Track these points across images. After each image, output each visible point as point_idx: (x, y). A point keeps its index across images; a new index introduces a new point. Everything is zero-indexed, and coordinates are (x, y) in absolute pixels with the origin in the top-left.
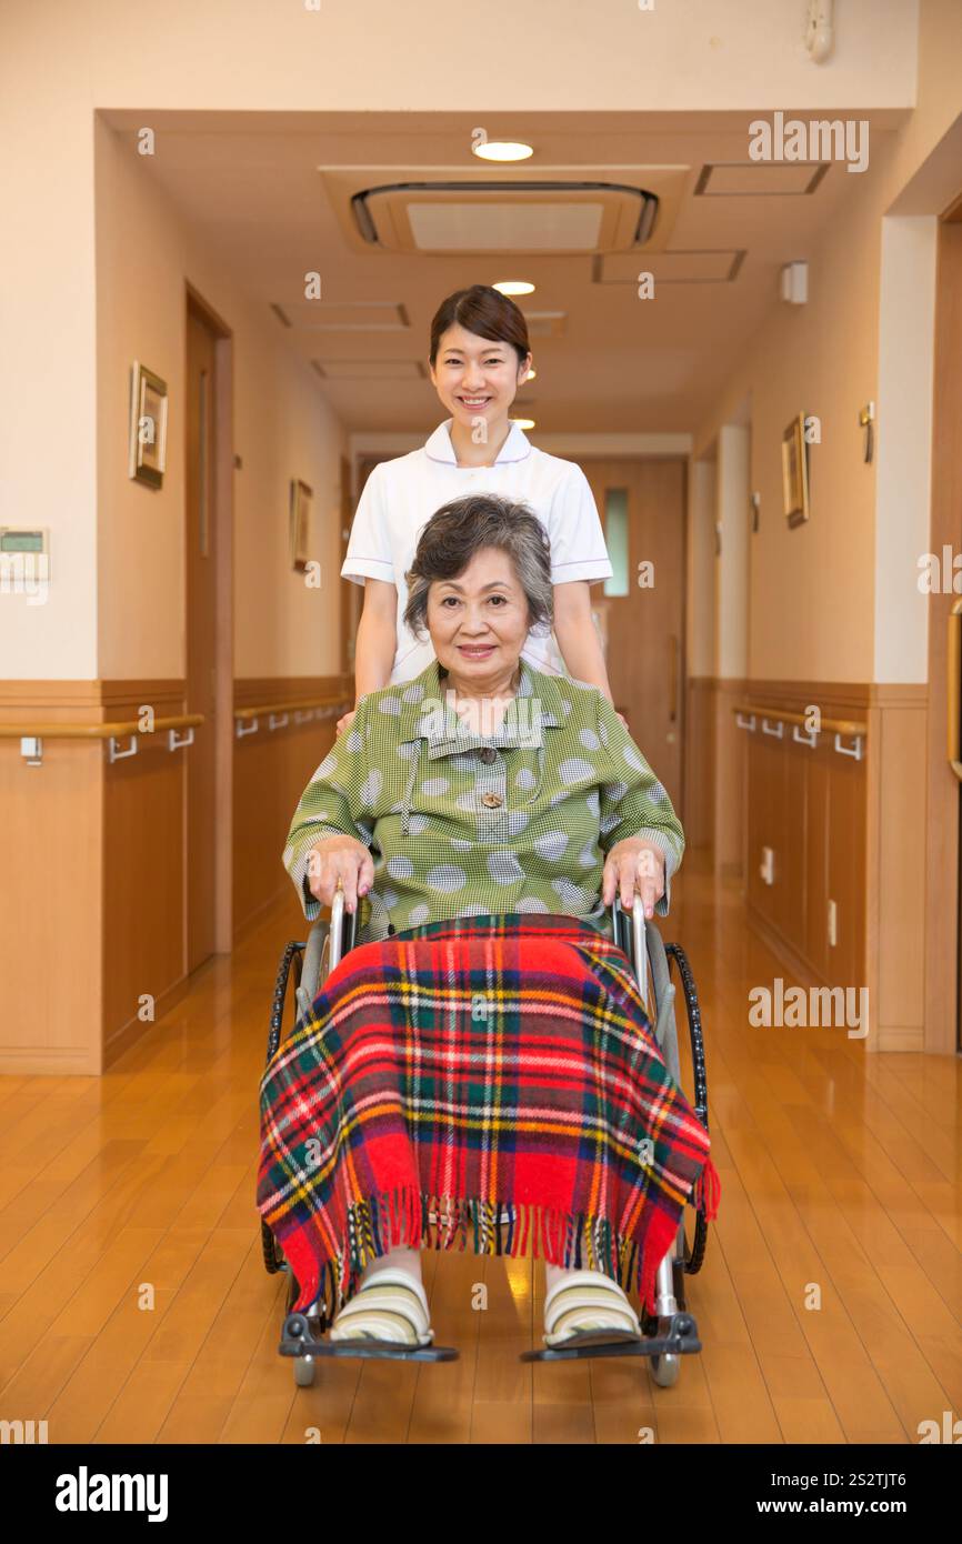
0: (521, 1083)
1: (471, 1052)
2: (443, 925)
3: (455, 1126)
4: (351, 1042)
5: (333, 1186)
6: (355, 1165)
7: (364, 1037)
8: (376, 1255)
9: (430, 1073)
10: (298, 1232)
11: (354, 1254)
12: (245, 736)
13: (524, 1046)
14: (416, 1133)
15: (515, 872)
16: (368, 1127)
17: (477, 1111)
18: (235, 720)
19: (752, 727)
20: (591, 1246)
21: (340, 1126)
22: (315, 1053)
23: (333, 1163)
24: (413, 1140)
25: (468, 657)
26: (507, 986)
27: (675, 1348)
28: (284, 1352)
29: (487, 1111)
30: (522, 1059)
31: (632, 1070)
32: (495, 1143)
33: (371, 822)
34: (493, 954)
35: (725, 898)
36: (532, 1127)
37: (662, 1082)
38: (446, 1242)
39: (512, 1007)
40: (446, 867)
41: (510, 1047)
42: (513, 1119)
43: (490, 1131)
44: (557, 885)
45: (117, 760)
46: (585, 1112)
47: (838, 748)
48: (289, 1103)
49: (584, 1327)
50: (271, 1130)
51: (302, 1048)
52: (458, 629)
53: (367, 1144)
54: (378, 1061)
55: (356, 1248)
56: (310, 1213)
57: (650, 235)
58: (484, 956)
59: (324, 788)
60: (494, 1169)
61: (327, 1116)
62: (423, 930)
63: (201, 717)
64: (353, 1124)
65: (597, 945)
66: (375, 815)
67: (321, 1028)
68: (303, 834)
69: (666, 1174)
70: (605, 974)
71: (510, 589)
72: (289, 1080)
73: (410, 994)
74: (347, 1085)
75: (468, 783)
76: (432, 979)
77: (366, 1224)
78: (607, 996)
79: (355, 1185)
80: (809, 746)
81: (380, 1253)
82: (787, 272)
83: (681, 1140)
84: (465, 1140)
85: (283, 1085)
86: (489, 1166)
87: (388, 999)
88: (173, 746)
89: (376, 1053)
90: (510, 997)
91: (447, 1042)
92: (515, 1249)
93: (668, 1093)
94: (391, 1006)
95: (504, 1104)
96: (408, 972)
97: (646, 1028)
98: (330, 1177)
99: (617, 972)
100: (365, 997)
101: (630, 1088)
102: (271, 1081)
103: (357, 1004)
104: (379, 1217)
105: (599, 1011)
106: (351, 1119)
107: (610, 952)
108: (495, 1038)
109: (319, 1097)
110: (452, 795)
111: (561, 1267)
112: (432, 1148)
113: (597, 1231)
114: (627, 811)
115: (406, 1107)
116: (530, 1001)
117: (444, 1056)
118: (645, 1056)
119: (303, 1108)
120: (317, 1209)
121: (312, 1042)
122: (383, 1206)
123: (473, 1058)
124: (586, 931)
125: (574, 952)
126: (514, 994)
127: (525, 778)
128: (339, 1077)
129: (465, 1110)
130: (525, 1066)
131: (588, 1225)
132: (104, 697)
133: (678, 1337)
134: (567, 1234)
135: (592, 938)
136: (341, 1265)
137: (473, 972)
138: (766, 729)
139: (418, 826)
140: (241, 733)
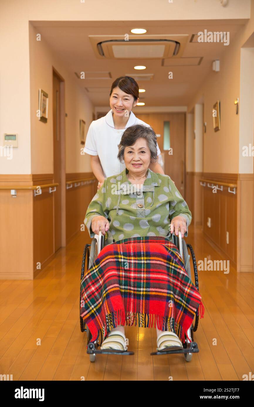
0: (151, 282)
1: (138, 274)
2: (128, 240)
3: (133, 293)
4: (106, 271)
5: (101, 309)
6: (108, 304)
7: (109, 270)
8: (114, 328)
9: (126, 279)
10: (92, 321)
11: (108, 327)
12: (69, 189)
13: (151, 272)
14: (123, 295)
15: (147, 225)
16: (111, 294)
17: (139, 289)
18: (66, 184)
19: (205, 185)
20: (170, 325)
21: (103, 294)
22: (96, 274)
23: (101, 303)
24: (122, 297)
25: (135, 167)
26: (147, 256)
27: (192, 351)
28: (88, 353)
29: (142, 289)
30: (151, 275)
31: (180, 279)
32: (144, 298)
33: (108, 212)
34: (143, 247)
35: (197, 231)
36: (154, 293)
37: (188, 282)
38: (131, 324)
39: (148, 262)
40: (128, 224)
41: (148, 272)
42: (149, 291)
43: (143, 294)
44: (158, 228)
45: (37, 196)
46: (168, 290)
47: (229, 191)
48: (89, 287)
49: (168, 346)
50: (84, 294)
51: (92, 273)
52: (132, 159)
53: (110, 298)
54: (113, 276)
55: (108, 326)
56: (95, 316)
57: (177, 53)
58: (141, 248)
59: (96, 202)
60: (144, 305)
61: (99, 291)
62: (123, 241)
63: (58, 184)
64: (107, 293)
65: (170, 245)
66: (109, 210)
67: (98, 268)
68: (90, 215)
69: (189, 306)
70: (172, 253)
71: (146, 149)
72: (89, 281)
73: (121, 258)
74: (105, 283)
75: (134, 201)
76: (127, 254)
77: (111, 319)
78: (173, 259)
79: (108, 309)
80: (221, 191)
81: (115, 327)
82: (214, 63)
83: (193, 297)
84: (136, 297)
85: (88, 283)
86: (142, 304)
87: (115, 260)
88: (50, 191)
89: (113, 274)
90: (148, 259)
91: (131, 271)
92: (150, 326)
93: (190, 285)
94: (116, 261)
95: (146, 287)
96: (120, 252)
97: (183, 267)
98: (101, 307)
99: (175, 252)
100: (109, 259)
101: (179, 284)
102: (84, 282)
103: (107, 261)
104: (114, 318)
105: (171, 263)
106: (106, 292)
107: (173, 247)
108: (144, 270)
109: (97, 286)
110: (130, 204)
111: (162, 330)
112: (127, 299)
113: (171, 321)
114: (176, 209)
115: (120, 288)
116: (153, 260)
117: (130, 275)
118: (183, 275)
119: (93, 289)
120: (97, 315)
121: (95, 271)
122: (115, 315)
123: (138, 275)
124: (167, 241)
125: (163, 247)
126: (149, 258)
127: (149, 200)
128: (102, 280)
129: (136, 289)
130: (152, 277)
131: (169, 319)
132: (33, 179)
133: (193, 348)
134: (163, 322)
135: (168, 243)
136: (104, 330)
137: (138, 252)
138: (209, 186)
139: (121, 213)
140: (68, 188)
